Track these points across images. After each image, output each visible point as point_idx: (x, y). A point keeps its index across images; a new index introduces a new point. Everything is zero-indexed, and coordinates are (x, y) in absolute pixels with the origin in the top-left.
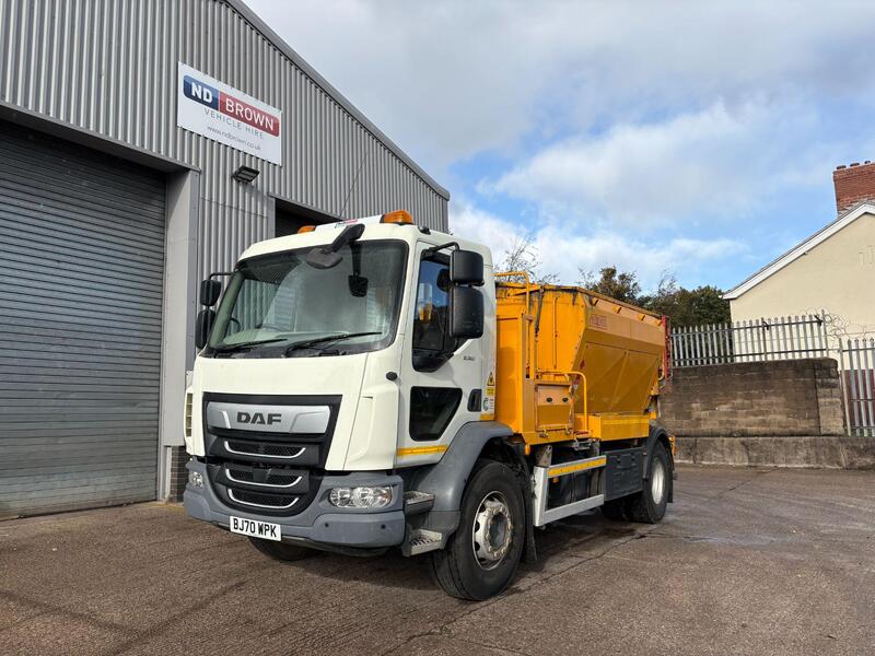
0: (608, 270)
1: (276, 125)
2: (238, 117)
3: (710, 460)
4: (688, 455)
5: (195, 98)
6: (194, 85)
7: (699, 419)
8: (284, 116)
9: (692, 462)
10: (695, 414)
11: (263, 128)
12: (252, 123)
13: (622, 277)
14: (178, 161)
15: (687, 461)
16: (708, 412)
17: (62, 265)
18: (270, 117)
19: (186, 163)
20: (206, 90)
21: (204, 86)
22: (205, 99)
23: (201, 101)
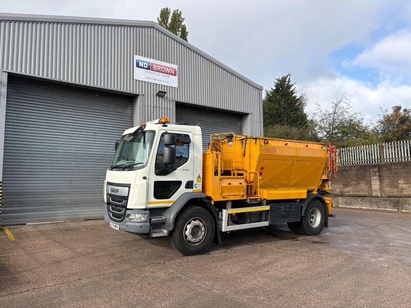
0: (397, 107)
1: (175, 72)
2: (159, 71)
3: (406, 209)
4: (395, 207)
5: (141, 67)
6: (140, 62)
7: (402, 189)
8: (179, 68)
9: (397, 210)
10: (401, 186)
11: (170, 74)
12: (165, 73)
13: (405, 110)
14: (134, 92)
15: (394, 210)
16: (407, 185)
17: (96, 134)
18: (172, 69)
19: (137, 93)
20: (145, 63)
21: (144, 62)
22: (145, 67)
23: (143, 68)
